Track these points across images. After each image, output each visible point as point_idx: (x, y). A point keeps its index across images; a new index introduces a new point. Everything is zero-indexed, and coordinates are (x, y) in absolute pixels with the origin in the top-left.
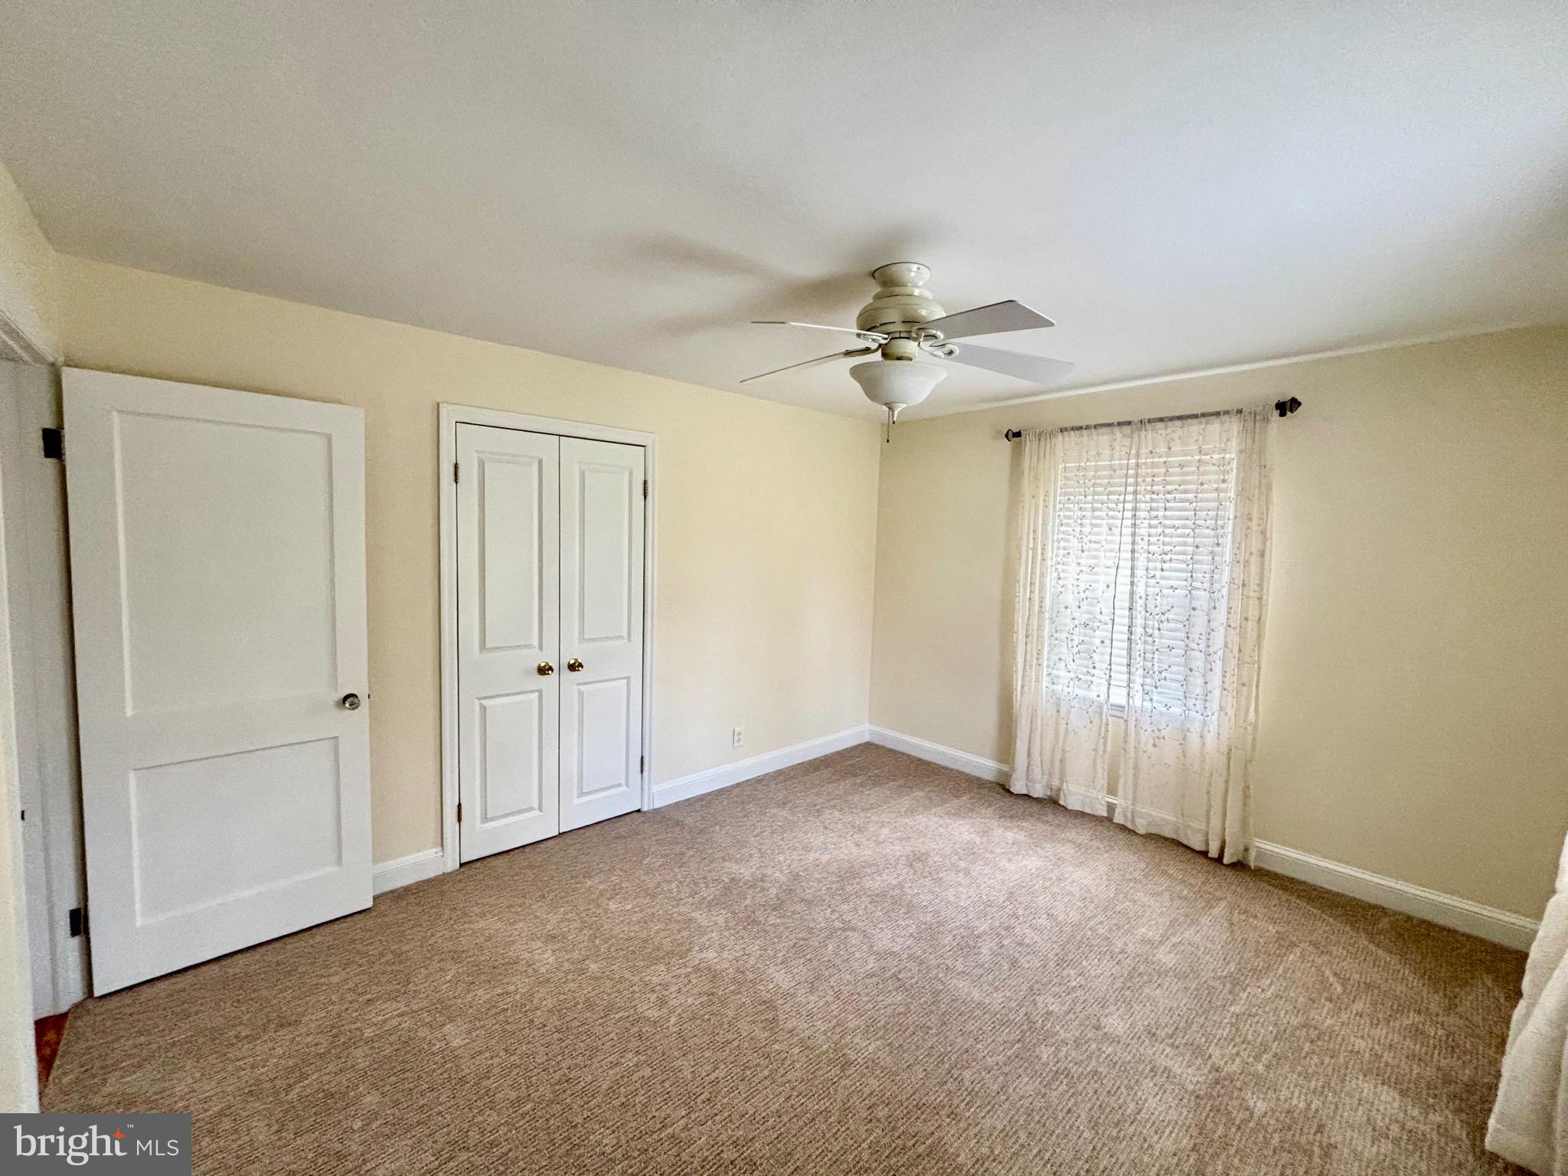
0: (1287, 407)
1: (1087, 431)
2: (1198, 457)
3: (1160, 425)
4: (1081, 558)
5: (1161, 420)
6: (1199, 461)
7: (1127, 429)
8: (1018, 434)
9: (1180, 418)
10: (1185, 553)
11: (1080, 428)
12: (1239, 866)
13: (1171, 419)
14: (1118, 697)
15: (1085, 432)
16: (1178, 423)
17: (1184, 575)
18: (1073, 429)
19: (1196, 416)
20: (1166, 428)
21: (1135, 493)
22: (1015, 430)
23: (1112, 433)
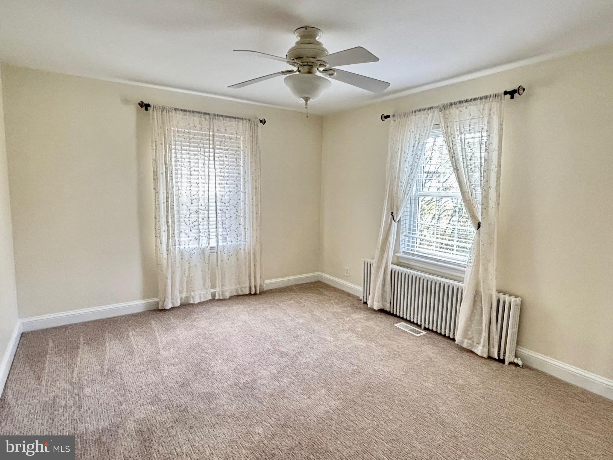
0: (263, 122)
1: (189, 113)
2: (236, 136)
3: (221, 118)
4: (190, 179)
5: (222, 116)
6: (236, 137)
7: (207, 117)
8: (146, 106)
9: (230, 117)
10: (234, 177)
11: (185, 111)
12: (261, 293)
13: (227, 117)
14: (213, 243)
15: (188, 113)
16: (228, 119)
17: (234, 186)
18: (181, 110)
19: (235, 118)
20: (224, 120)
21: (213, 148)
22: (146, 102)
23: (201, 117)
